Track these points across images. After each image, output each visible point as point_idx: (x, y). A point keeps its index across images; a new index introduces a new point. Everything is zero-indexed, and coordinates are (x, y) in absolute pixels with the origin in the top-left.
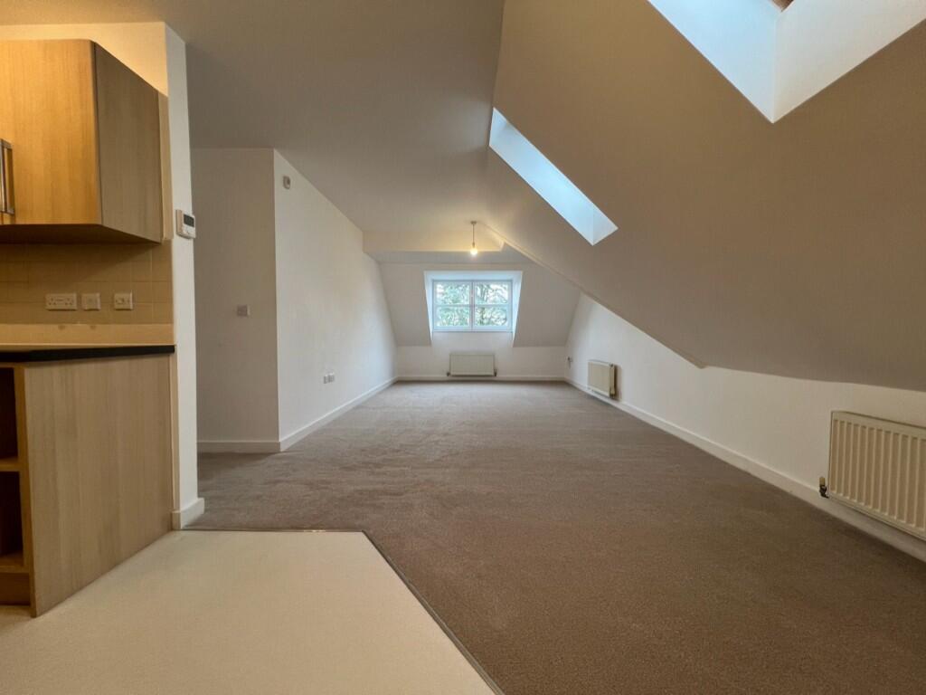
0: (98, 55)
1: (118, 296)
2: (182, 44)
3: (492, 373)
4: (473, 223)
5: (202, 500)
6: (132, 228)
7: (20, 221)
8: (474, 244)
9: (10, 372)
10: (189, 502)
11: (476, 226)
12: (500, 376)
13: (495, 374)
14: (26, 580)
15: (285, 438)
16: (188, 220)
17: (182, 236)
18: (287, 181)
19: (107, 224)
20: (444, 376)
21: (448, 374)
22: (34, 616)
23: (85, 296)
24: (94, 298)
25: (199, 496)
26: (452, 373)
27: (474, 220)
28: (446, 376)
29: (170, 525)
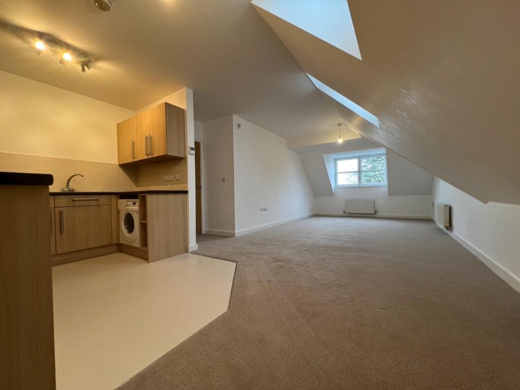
0: (167, 105)
1: (176, 176)
2: (191, 92)
3: (373, 212)
4: (339, 125)
5: (197, 245)
6: (176, 154)
7: (154, 156)
8: (340, 136)
9: (145, 196)
10: (193, 244)
11: (341, 126)
12: (379, 215)
13: (376, 213)
14: (147, 252)
15: (238, 231)
16: (192, 149)
17: (190, 154)
18: (239, 126)
19: (168, 154)
20: (342, 213)
21: (344, 212)
22: (148, 262)
23: (170, 177)
24: (172, 177)
25: (196, 243)
26: (347, 212)
27: (339, 123)
28: (343, 213)
29: (187, 251)
